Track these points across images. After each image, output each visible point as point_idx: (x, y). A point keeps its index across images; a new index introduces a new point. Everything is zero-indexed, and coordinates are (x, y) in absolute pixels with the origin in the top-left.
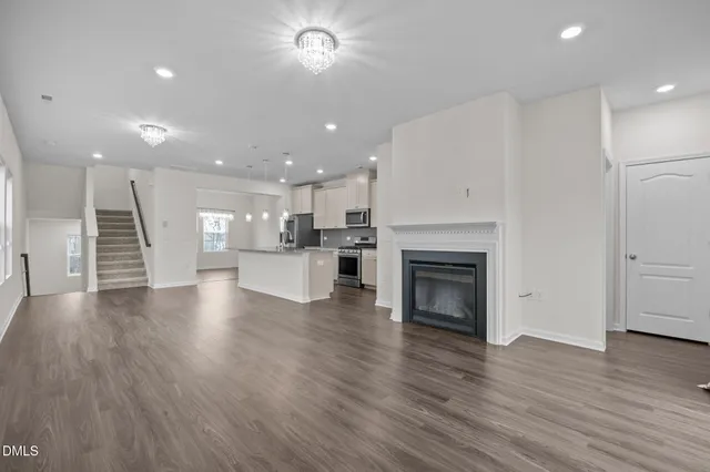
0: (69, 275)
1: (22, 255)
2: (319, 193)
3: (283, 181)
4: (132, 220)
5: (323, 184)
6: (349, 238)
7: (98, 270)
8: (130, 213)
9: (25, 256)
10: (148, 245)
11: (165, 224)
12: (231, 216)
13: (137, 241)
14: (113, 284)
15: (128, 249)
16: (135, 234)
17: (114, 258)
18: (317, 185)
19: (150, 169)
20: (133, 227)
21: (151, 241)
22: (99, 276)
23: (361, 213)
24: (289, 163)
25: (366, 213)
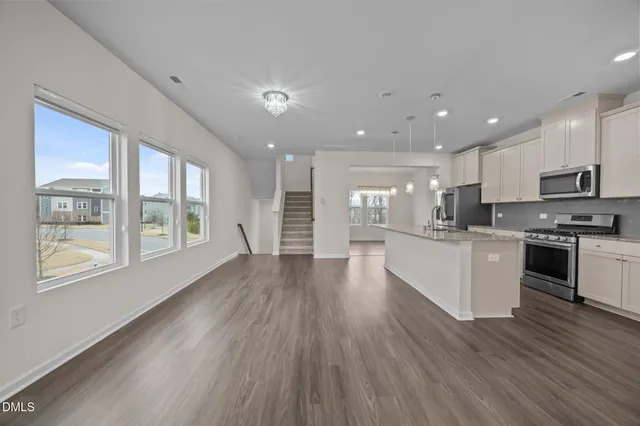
2: (488, 156)
3: (439, 147)
5: (496, 144)
6: (543, 216)
7: (282, 238)
9: (240, 225)
10: (313, 220)
11: (323, 201)
17: (294, 229)
18: (486, 146)
22: (282, 243)
23: (576, 174)
24: (443, 114)
25: (589, 172)
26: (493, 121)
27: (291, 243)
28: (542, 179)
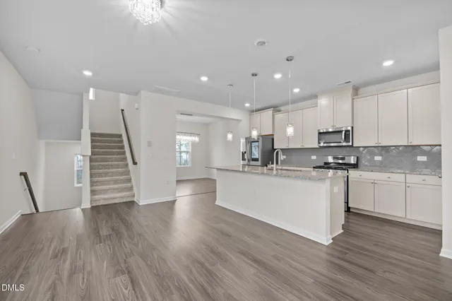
0: (76, 185)
1: (21, 174)
2: (278, 116)
3: (247, 105)
4: (122, 141)
5: (282, 108)
6: (314, 158)
8: (120, 136)
10: (135, 163)
11: (150, 144)
12: (197, 139)
13: (125, 159)
14: (105, 199)
15: (118, 167)
16: (124, 153)
17: (106, 174)
18: (276, 109)
19: (137, 93)
20: (123, 147)
21: (137, 160)
22: (92, 192)
23: (342, 131)
24: (278, 76)
25: (349, 131)
26: (296, 90)
27: (105, 191)
28: (320, 133)
